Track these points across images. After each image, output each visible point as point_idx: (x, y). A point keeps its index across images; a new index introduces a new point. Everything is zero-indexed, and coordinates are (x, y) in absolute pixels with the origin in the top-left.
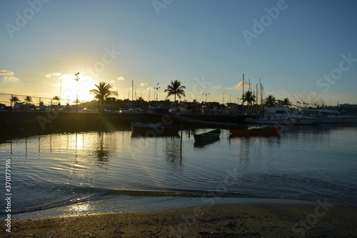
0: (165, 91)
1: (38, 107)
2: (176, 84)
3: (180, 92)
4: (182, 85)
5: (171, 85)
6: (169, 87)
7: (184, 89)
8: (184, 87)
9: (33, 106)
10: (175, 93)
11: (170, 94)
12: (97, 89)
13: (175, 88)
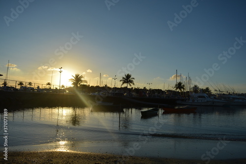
0: (121, 81)
1: (36, 89)
2: (128, 76)
3: (131, 82)
4: (132, 77)
5: (124, 77)
6: (123, 78)
7: (133, 80)
8: (134, 78)
9: (33, 89)
10: (127, 82)
11: (123, 83)
12: (74, 78)
13: (128, 79)
